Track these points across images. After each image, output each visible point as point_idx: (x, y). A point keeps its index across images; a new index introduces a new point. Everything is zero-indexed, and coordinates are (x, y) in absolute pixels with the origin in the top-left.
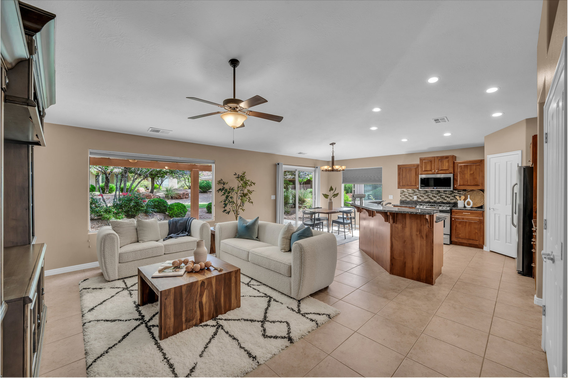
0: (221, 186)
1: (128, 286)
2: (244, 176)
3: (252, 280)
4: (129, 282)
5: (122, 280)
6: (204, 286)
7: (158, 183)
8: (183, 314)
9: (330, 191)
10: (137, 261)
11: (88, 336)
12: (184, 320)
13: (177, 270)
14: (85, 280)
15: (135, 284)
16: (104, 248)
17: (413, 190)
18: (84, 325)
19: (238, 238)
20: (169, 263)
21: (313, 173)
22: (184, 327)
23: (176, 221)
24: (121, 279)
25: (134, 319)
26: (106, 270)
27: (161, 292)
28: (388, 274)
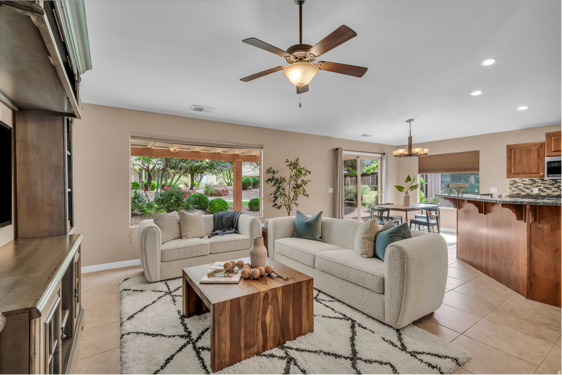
0: (270, 176)
1: (172, 290)
2: (297, 164)
3: (320, 293)
4: (172, 285)
5: (164, 282)
6: (267, 300)
7: (197, 179)
8: (241, 337)
9: (406, 181)
10: (181, 260)
11: (126, 354)
12: (242, 345)
13: (230, 275)
14: (126, 280)
15: (178, 288)
16: (145, 243)
17: (532, 180)
18: (121, 338)
19: (297, 237)
20: (219, 265)
21: (379, 161)
22: (243, 355)
23: (221, 216)
24: (164, 280)
25: (178, 336)
26: (148, 270)
27: (214, 305)
28: (523, 298)
